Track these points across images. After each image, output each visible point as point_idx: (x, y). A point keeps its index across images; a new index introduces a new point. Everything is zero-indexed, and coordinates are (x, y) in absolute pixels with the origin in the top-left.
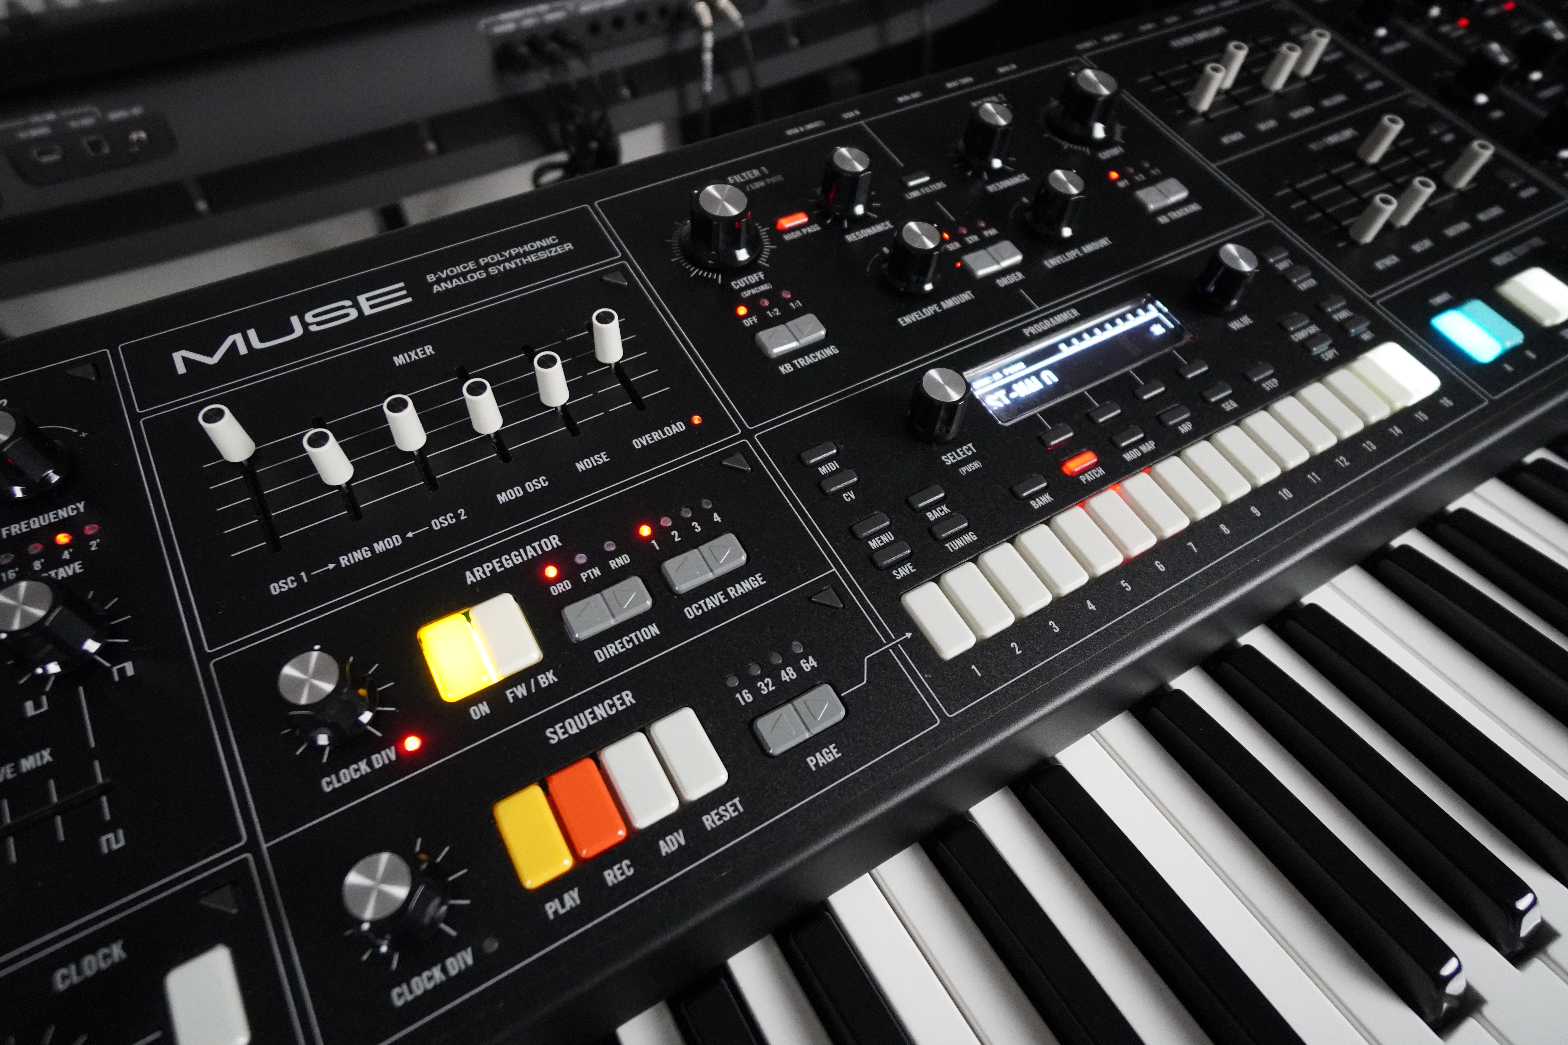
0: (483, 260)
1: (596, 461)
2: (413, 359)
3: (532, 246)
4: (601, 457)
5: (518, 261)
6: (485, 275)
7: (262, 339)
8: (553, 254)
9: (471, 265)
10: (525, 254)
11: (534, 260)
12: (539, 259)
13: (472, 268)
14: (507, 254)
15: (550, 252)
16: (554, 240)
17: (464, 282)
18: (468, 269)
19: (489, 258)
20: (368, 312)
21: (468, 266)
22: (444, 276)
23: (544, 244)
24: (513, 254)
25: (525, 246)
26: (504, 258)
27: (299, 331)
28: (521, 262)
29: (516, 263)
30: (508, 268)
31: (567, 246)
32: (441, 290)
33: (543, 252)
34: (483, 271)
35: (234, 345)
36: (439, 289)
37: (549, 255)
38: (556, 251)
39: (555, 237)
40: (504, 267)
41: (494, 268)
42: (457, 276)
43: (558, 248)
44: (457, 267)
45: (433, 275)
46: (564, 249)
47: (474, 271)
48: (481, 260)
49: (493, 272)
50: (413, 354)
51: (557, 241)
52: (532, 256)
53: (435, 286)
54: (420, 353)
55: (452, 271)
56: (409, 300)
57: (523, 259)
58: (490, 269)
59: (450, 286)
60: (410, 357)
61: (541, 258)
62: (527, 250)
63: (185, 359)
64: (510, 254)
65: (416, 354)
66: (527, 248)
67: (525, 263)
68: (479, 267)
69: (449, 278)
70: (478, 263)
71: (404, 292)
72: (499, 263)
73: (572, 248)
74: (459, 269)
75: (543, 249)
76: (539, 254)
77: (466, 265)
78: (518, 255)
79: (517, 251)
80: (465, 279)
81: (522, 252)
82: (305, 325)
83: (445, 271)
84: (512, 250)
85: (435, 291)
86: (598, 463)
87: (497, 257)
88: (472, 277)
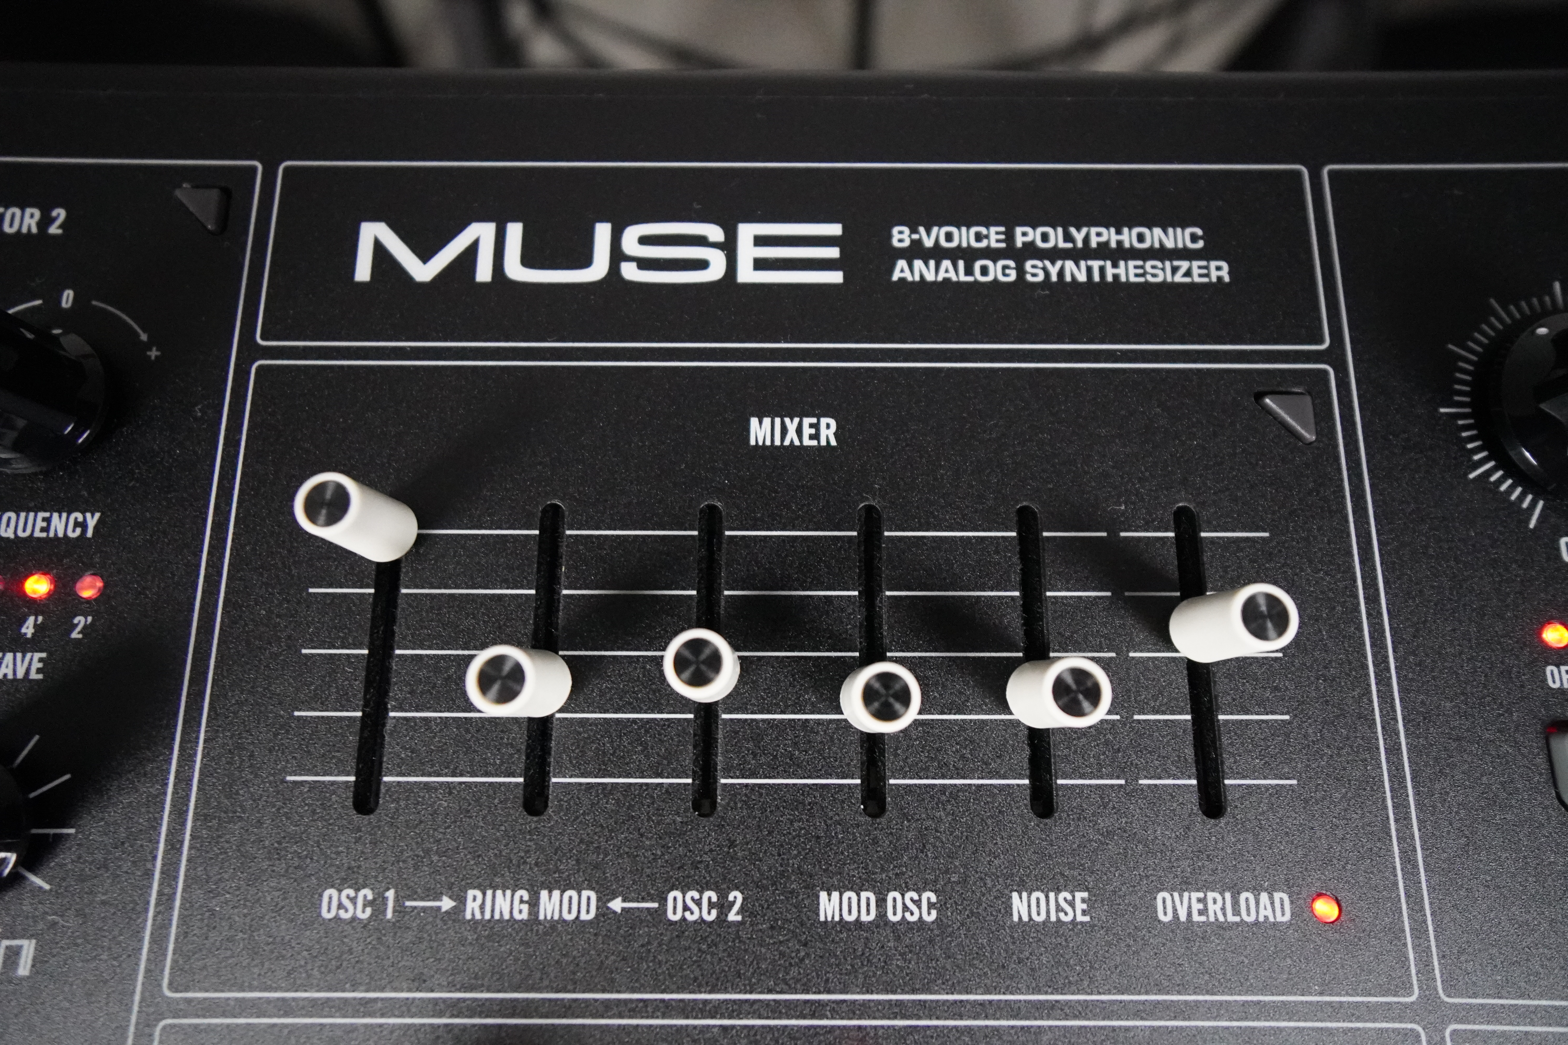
0: (1024, 234)
1: (1059, 909)
2: (787, 443)
3: (1141, 238)
4: (1072, 904)
5: (1096, 264)
6: (1013, 276)
7: (528, 260)
8: (1179, 278)
9: (994, 237)
10: (1120, 254)
11: (1133, 279)
12: (1142, 280)
13: (994, 245)
14: (1079, 236)
15: (1175, 270)
16: (1194, 238)
17: (963, 278)
18: (984, 244)
19: (1040, 230)
20: (746, 274)
21: (987, 237)
22: (929, 243)
23: (1169, 244)
24: (1094, 242)
25: (1126, 230)
26: (1069, 245)
27: (598, 270)
28: (1102, 270)
29: (1089, 270)
30: (1068, 278)
31: (1218, 268)
32: (910, 279)
33: (1159, 264)
34: (1012, 263)
35: (472, 250)
36: (907, 275)
37: (1169, 279)
38: (1188, 273)
39: (1199, 232)
40: (1061, 273)
41: (1039, 263)
42: (955, 255)
43: (1196, 264)
44: (964, 229)
45: (906, 230)
46: (1207, 275)
47: (993, 255)
48: (1019, 230)
49: (1034, 275)
50: (792, 426)
51: (1200, 244)
52: (1131, 263)
53: (902, 264)
54: (807, 431)
55: (949, 237)
56: (835, 277)
57: (1109, 264)
58: (1028, 265)
59: (930, 277)
60: (784, 431)
61: (1150, 279)
62: (1127, 245)
63: (379, 248)
64: (1086, 240)
65: (799, 431)
66: (1128, 237)
67: (1110, 278)
68: (1010, 252)
69: (937, 254)
70: (1010, 237)
71: (833, 253)
72: (1054, 255)
73: (1227, 279)
74: (964, 237)
75: (1161, 254)
76: (1149, 264)
77: (983, 230)
78: (1103, 252)
79: (1103, 239)
80: (969, 271)
81: (1113, 245)
82: (617, 256)
83: (935, 230)
84: (1094, 230)
85: (896, 276)
86: (1062, 915)
87: (1056, 238)
88: (984, 271)
